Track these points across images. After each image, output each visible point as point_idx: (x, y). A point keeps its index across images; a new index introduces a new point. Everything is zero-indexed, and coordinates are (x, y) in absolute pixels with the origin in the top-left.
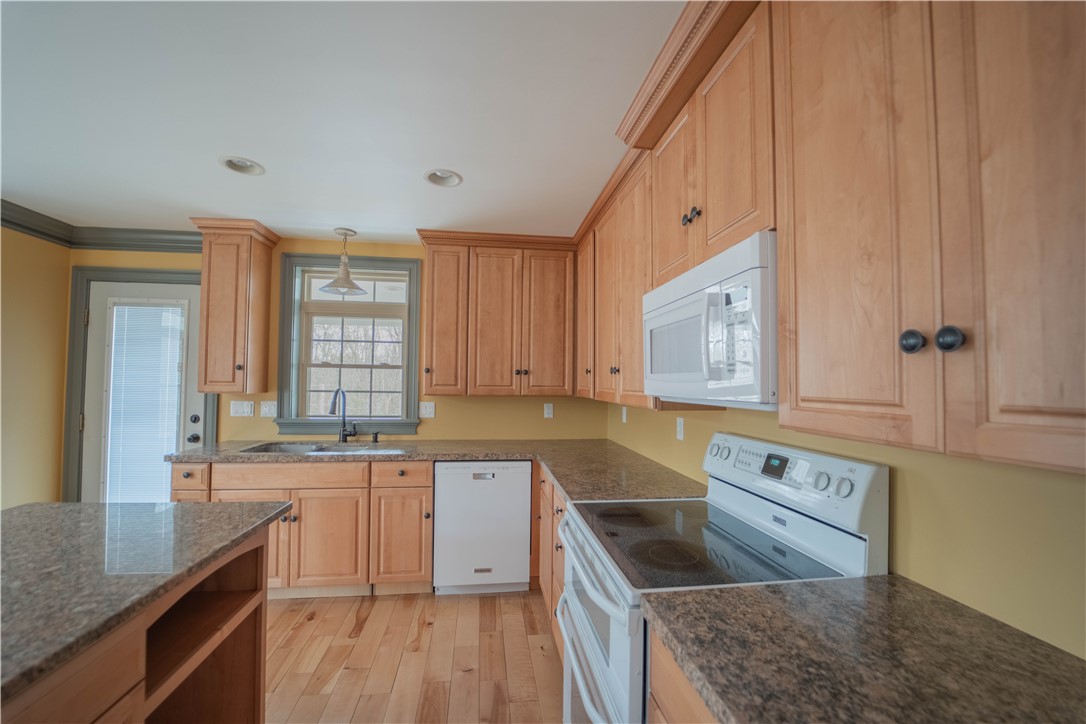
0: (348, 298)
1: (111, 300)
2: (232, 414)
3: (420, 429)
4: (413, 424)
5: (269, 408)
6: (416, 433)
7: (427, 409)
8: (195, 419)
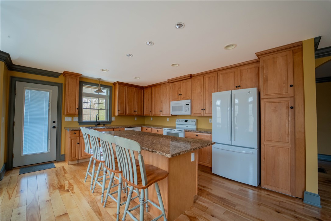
0: (99, 94)
1: (24, 88)
2: (65, 121)
3: (112, 123)
4: (110, 122)
5: (76, 119)
6: (111, 124)
7: (113, 119)
8: (54, 122)
